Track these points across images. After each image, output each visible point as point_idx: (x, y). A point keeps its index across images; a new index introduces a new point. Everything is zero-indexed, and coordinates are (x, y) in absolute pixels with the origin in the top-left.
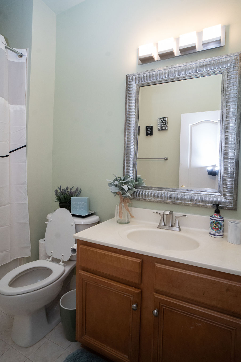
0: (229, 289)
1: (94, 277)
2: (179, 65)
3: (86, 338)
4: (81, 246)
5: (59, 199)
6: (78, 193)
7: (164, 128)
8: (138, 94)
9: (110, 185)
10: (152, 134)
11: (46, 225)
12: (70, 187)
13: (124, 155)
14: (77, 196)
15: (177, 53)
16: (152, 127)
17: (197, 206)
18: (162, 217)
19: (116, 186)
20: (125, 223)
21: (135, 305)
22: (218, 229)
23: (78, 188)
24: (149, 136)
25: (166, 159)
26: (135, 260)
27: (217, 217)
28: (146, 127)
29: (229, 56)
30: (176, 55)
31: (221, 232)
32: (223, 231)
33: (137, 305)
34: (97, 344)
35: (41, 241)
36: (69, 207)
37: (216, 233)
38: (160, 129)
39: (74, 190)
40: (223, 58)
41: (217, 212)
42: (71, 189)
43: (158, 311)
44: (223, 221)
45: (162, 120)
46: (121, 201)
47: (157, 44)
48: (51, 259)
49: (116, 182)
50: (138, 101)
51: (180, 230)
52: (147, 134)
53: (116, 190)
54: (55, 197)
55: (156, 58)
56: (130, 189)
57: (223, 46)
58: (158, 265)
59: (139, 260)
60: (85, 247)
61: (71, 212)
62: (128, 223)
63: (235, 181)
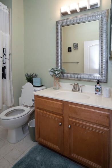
0: (101, 115)
1: (42, 111)
2: (80, 16)
3: (40, 139)
4: (36, 98)
5: (27, 79)
6: (36, 76)
7: (76, 48)
8: (61, 30)
9: (50, 71)
10: (71, 51)
11: (22, 90)
12: (32, 73)
13: (56, 58)
14: (36, 77)
15: (78, 10)
16: (71, 47)
17: (90, 81)
18: (74, 86)
19: (52, 72)
20: (57, 89)
21: (60, 124)
22: (98, 91)
23: (36, 74)
24: (70, 52)
25: (78, 63)
26: (60, 103)
27: (98, 86)
28: (68, 48)
29: (102, 11)
30: (78, 11)
31: (100, 92)
32: (101, 92)
33: (61, 124)
34: (45, 142)
35: (20, 98)
36: (32, 82)
37: (98, 93)
38: (75, 48)
39: (34, 75)
40: (100, 13)
41: (98, 83)
42: (33, 74)
43: (71, 126)
44: (101, 87)
45: (75, 44)
46: (55, 79)
47: (69, 6)
48: (24, 106)
49: (52, 70)
50: (61, 33)
51: (82, 92)
52: (69, 51)
53: (52, 74)
54: (25, 78)
55: (69, 13)
56: (59, 73)
57: (99, 7)
58: (70, 105)
59: (62, 103)
60: (38, 98)
61: (33, 84)
62: (59, 89)
63: (106, 70)
